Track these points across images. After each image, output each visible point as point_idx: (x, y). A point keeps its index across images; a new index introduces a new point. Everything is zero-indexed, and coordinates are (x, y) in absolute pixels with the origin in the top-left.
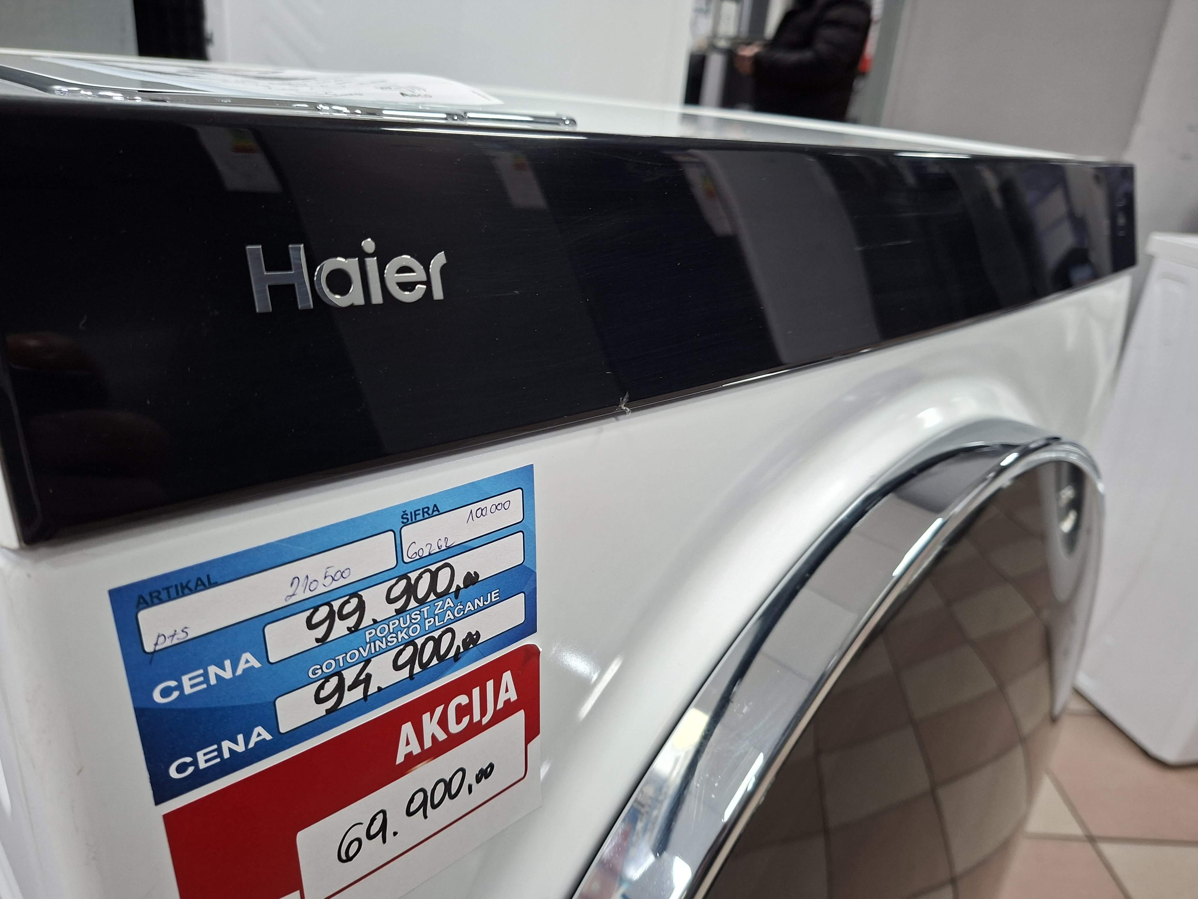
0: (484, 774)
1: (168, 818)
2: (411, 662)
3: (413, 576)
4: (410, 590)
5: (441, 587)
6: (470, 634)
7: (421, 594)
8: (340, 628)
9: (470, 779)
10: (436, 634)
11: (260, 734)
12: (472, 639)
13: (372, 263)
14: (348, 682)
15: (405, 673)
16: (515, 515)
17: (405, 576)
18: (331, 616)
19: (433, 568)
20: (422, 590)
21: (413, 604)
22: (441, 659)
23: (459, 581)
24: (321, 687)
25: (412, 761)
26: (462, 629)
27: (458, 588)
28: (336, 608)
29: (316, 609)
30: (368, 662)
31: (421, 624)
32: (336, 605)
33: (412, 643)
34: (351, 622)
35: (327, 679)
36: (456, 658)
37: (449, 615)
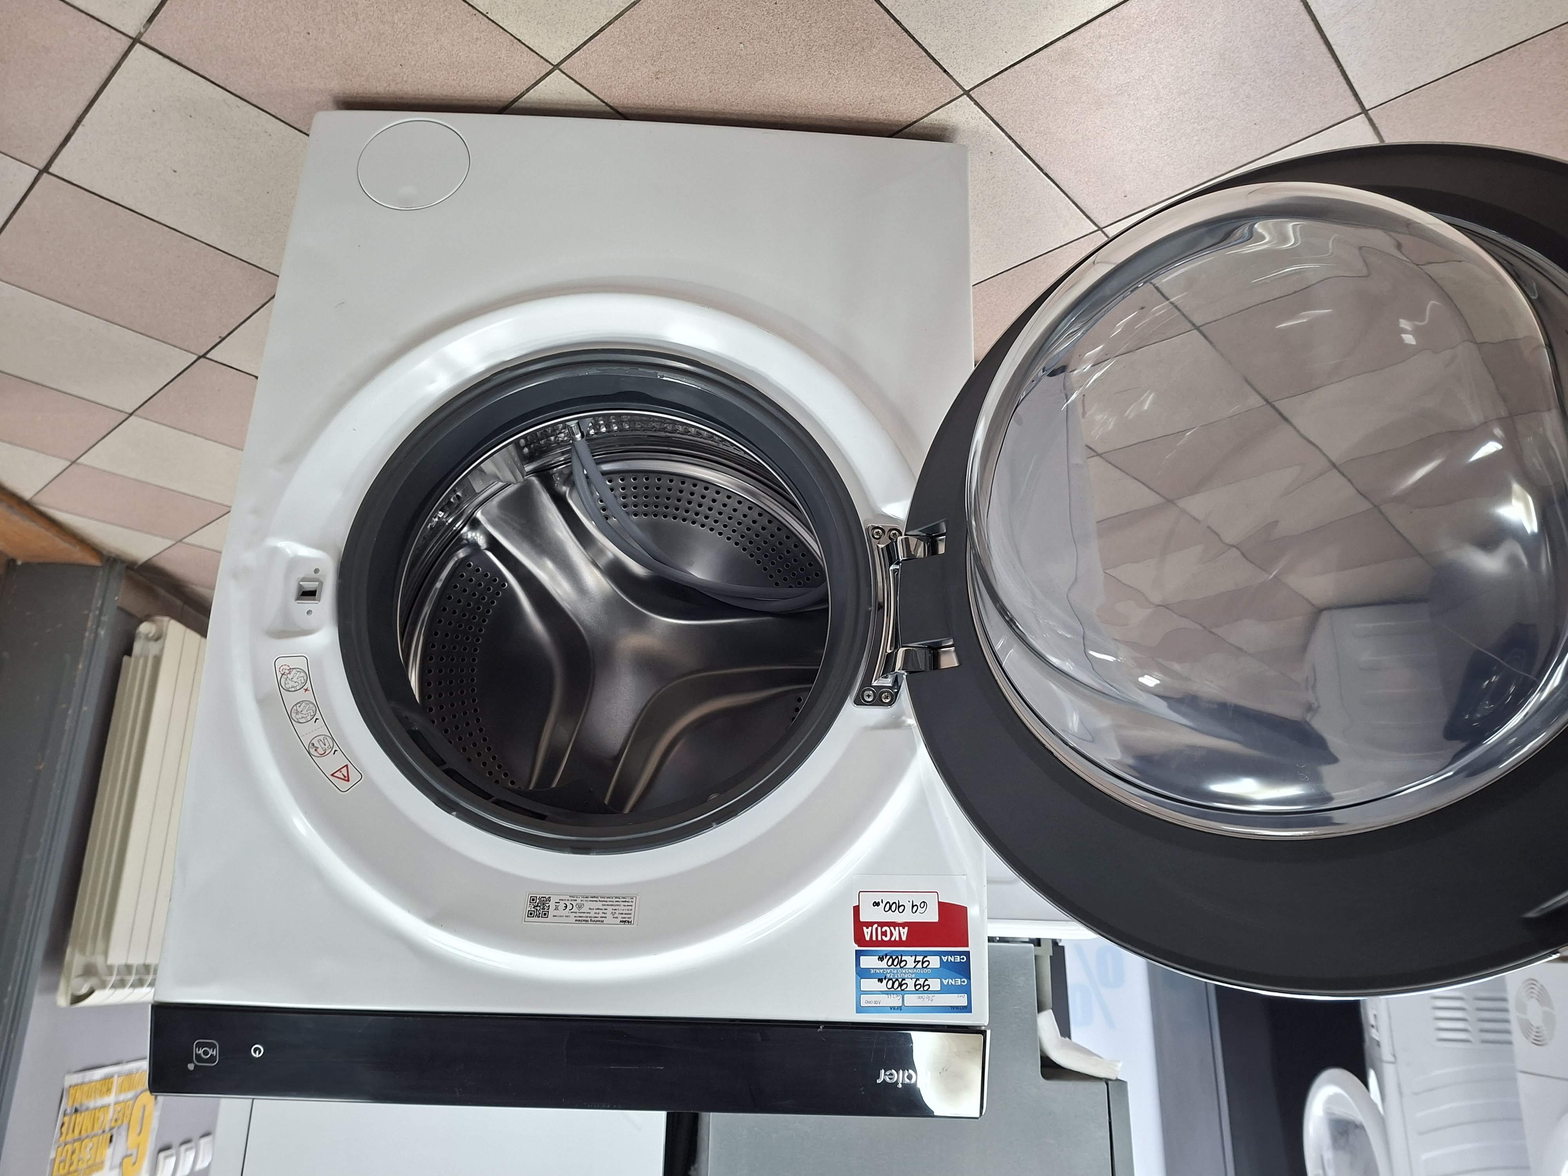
0: (877, 904)
1: (967, 946)
2: (901, 961)
3: (899, 989)
4: (900, 985)
5: (891, 982)
6: (882, 961)
7: (897, 982)
8: (921, 981)
9: (882, 905)
10: (893, 966)
11: (945, 959)
12: (881, 959)
13: (901, 1081)
14: (920, 963)
15: (904, 958)
16: (864, 998)
17: (902, 990)
18: (924, 986)
19: (893, 989)
20: (896, 984)
21: (900, 980)
22: (891, 957)
23: (885, 982)
24: (928, 965)
25: (903, 925)
26: (883, 964)
27: (885, 979)
28: (922, 988)
29: (927, 990)
30: (915, 967)
31: (897, 973)
32: (922, 989)
33: (901, 967)
34: (918, 982)
35: (926, 967)
36: (886, 955)
37: (889, 971)
